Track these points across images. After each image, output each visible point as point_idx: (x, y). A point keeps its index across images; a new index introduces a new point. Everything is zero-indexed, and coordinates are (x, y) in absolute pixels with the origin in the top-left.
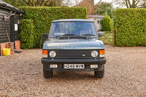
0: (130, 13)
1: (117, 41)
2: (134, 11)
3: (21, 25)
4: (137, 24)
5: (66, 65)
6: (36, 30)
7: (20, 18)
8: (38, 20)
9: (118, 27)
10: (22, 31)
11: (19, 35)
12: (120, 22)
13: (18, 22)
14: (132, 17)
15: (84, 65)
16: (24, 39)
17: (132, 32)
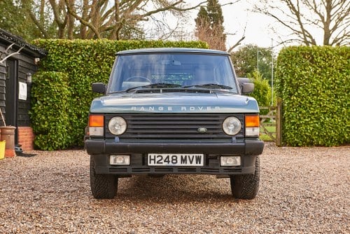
0: (319, 58)
1: (287, 130)
2: (329, 52)
3: (36, 86)
4: (338, 87)
5: (152, 156)
6: (75, 100)
7: (35, 68)
8: (80, 73)
9: (291, 95)
10: (39, 102)
11: (30, 113)
12: (294, 82)
13: (30, 79)
14: (325, 68)
15: (202, 155)
16: (44, 124)
17: (325, 106)
